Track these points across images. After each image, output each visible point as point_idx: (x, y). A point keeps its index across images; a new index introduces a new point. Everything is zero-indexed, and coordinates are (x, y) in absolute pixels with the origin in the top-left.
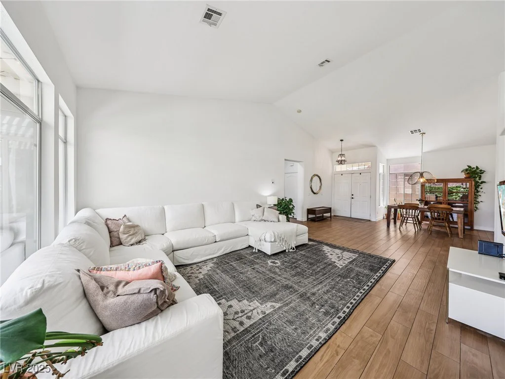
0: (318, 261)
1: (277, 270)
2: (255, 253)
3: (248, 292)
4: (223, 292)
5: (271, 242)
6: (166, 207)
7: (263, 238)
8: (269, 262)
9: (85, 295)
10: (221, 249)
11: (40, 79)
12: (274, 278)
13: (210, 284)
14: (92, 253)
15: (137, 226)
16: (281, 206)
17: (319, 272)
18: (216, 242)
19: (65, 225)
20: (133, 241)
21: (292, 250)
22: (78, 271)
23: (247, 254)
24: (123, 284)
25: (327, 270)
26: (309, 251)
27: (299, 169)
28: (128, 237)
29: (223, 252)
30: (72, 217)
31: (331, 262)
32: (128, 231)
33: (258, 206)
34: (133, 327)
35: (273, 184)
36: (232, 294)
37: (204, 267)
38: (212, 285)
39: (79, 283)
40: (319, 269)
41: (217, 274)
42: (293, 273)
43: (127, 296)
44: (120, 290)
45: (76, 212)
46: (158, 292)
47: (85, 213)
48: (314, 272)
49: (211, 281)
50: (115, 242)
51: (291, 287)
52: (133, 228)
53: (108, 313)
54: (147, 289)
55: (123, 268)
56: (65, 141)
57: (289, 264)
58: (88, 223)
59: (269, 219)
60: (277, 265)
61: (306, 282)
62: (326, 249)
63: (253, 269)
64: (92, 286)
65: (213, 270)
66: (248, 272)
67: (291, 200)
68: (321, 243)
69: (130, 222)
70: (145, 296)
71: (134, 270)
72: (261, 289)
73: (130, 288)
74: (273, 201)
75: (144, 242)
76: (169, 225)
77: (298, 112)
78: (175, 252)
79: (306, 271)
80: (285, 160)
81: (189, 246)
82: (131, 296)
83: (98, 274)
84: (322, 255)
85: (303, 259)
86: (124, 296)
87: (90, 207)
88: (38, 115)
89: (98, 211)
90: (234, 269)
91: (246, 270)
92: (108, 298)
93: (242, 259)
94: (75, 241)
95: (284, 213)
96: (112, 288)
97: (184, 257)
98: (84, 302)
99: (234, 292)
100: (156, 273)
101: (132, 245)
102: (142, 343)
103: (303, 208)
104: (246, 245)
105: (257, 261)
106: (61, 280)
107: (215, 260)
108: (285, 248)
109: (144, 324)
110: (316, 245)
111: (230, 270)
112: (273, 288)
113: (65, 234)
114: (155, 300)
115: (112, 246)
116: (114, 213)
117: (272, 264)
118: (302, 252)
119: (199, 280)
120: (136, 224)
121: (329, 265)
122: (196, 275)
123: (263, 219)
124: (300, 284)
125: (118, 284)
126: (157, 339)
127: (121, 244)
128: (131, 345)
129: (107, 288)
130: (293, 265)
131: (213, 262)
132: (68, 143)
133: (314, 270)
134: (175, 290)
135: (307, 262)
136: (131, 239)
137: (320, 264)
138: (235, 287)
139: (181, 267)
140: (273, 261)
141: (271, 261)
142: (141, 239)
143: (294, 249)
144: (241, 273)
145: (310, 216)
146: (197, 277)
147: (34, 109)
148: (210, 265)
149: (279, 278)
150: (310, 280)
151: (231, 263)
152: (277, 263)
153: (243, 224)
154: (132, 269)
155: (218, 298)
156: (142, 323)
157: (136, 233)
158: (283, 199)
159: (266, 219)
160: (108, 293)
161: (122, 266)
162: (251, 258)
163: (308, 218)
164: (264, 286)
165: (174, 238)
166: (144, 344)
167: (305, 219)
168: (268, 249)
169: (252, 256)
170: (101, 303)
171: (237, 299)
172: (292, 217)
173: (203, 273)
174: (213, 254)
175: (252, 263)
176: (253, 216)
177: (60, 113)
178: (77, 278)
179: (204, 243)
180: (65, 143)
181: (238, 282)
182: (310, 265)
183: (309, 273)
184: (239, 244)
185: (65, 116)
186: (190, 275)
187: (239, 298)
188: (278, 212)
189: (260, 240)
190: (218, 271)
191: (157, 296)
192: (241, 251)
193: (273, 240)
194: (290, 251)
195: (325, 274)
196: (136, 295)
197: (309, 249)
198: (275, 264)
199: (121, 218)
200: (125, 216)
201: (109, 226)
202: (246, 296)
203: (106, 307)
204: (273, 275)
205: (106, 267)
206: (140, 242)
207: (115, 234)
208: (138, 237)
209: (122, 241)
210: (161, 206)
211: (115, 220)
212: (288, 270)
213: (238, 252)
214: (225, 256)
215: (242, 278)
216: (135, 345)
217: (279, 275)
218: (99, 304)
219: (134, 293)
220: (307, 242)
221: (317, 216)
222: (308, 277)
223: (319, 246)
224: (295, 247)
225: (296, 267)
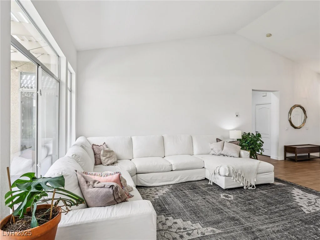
0: (280, 203)
1: (228, 203)
2: (210, 185)
3: (194, 216)
4: (172, 212)
5: (225, 176)
6: (133, 138)
7: (218, 171)
8: (222, 196)
9: (79, 185)
10: (177, 178)
11: (59, 55)
12: (222, 209)
13: (163, 204)
14: (83, 165)
15: (112, 151)
16: (246, 141)
17: (276, 212)
18: (172, 171)
19: (70, 147)
20: (109, 162)
21: (251, 188)
22: (76, 171)
23: (202, 185)
24: (97, 182)
25: (287, 212)
26: (273, 191)
27: (273, 99)
28: (105, 159)
29: (178, 181)
30: (74, 142)
31: (296, 206)
32: (106, 155)
33: (218, 140)
34: (101, 207)
35: (237, 118)
36: (179, 214)
37: (161, 191)
38: (164, 205)
39: (76, 178)
40: (278, 210)
41: (171, 197)
42: (245, 208)
43: (98, 188)
44: (96, 185)
45: (76, 139)
46: (114, 188)
47: (81, 140)
48: (269, 212)
49: (164, 202)
50: (98, 162)
51: (237, 220)
52: (109, 152)
53: (89, 196)
54: (108, 185)
55: (98, 174)
56: (71, 90)
57: (243, 200)
58: (82, 146)
59: (229, 154)
60: (230, 199)
61: (256, 218)
62: (296, 192)
63: (204, 199)
64: (82, 180)
65: (167, 193)
66: (199, 200)
67: (259, 135)
68: (292, 185)
69: (108, 148)
70: (107, 189)
71: (104, 177)
72: (206, 216)
73: (100, 184)
74: (237, 135)
75: (116, 164)
76: (135, 152)
77: (267, 36)
78: (138, 175)
79: (260, 209)
80: (253, 90)
81: (149, 171)
82: (100, 188)
83: (85, 175)
84: (288, 197)
85: (261, 198)
86: (97, 188)
87: (83, 136)
88: (59, 78)
89: (88, 138)
90: (186, 195)
91: (197, 198)
92: (89, 188)
93: (196, 189)
94: (75, 156)
95: (249, 149)
96: (91, 183)
97: (145, 180)
98: (78, 188)
99: (181, 213)
100: (116, 180)
101: (108, 165)
102: (105, 216)
103: (278, 144)
104: (203, 178)
105: (210, 193)
106: (68, 174)
107: (171, 186)
108: (241, 185)
109: (107, 207)
110: (284, 186)
111: (182, 196)
112: (219, 217)
113: (71, 151)
114: (112, 193)
115: (96, 164)
116: (97, 140)
117: (224, 197)
118: (264, 192)
119: (155, 199)
120: (111, 150)
121: (292, 208)
122: (153, 195)
123: (222, 153)
124: (248, 219)
125: (95, 182)
126: (112, 216)
127: (101, 164)
128: (99, 215)
129: (89, 183)
130: (248, 202)
131: (169, 187)
132: (72, 92)
133: (271, 210)
134: (130, 197)
135: (265, 201)
136: (108, 161)
137: (281, 206)
138: (183, 210)
139: (142, 188)
140: (227, 195)
141: (224, 194)
142: (114, 161)
143: (253, 187)
144: (191, 200)
145: (289, 155)
146: (154, 197)
147: (56, 75)
148: (166, 189)
149: (227, 210)
150: (262, 218)
151: (185, 191)
152: (230, 197)
153: (200, 157)
154: (103, 176)
155: (167, 215)
156: (106, 207)
157: (111, 156)
158: (249, 134)
159: (225, 154)
160: (89, 185)
161: (98, 173)
162: (205, 189)
163: (285, 157)
164: (209, 214)
165: (138, 163)
166: (106, 216)
167: (281, 158)
168: (222, 183)
169: (206, 188)
170: (86, 190)
171: (182, 219)
172: (260, 153)
173: (160, 194)
174: (170, 181)
175: (204, 193)
176: (212, 149)
177: (68, 72)
178: (75, 175)
179: (162, 170)
180: (71, 91)
181: (187, 207)
182: (268, 204)
183: (263, 212)
184: (195, 176)
185: (71, 73)
186: (148, 194)
187: (184, 219)
188: (241, 147)
189: (215, 173)
190: (172, 196)
191: (113, 190)
192: (197, 182)
193: (227, 174)
194: (249, 188)
195: (283, 216)
196: (103, 188)
197: (273, 190)
198: (228, 198)
199: (102, 145)
200: (105, 143)
201: (95, 150)
202: (191, 218)
203: (88, 192)
204: (221, 207)
205: (90, 173)
206: (113, 163)
207: (98, 156)
208: (112, 160)
209: (102, 161)
210: (129, 137)
211: (98, 146)
212: (239, 205)
213: (194, 182)
214: (180, 184)
215: (191, 204)
216: (101, 215)
217: (229, 208)
218: (85, 190)
219: (102, 187)
220: (273, 182)
221: (298, 155)
222: (260, 215)
223: (289, 189)
224: (255, 185)
225: (250, 204)
